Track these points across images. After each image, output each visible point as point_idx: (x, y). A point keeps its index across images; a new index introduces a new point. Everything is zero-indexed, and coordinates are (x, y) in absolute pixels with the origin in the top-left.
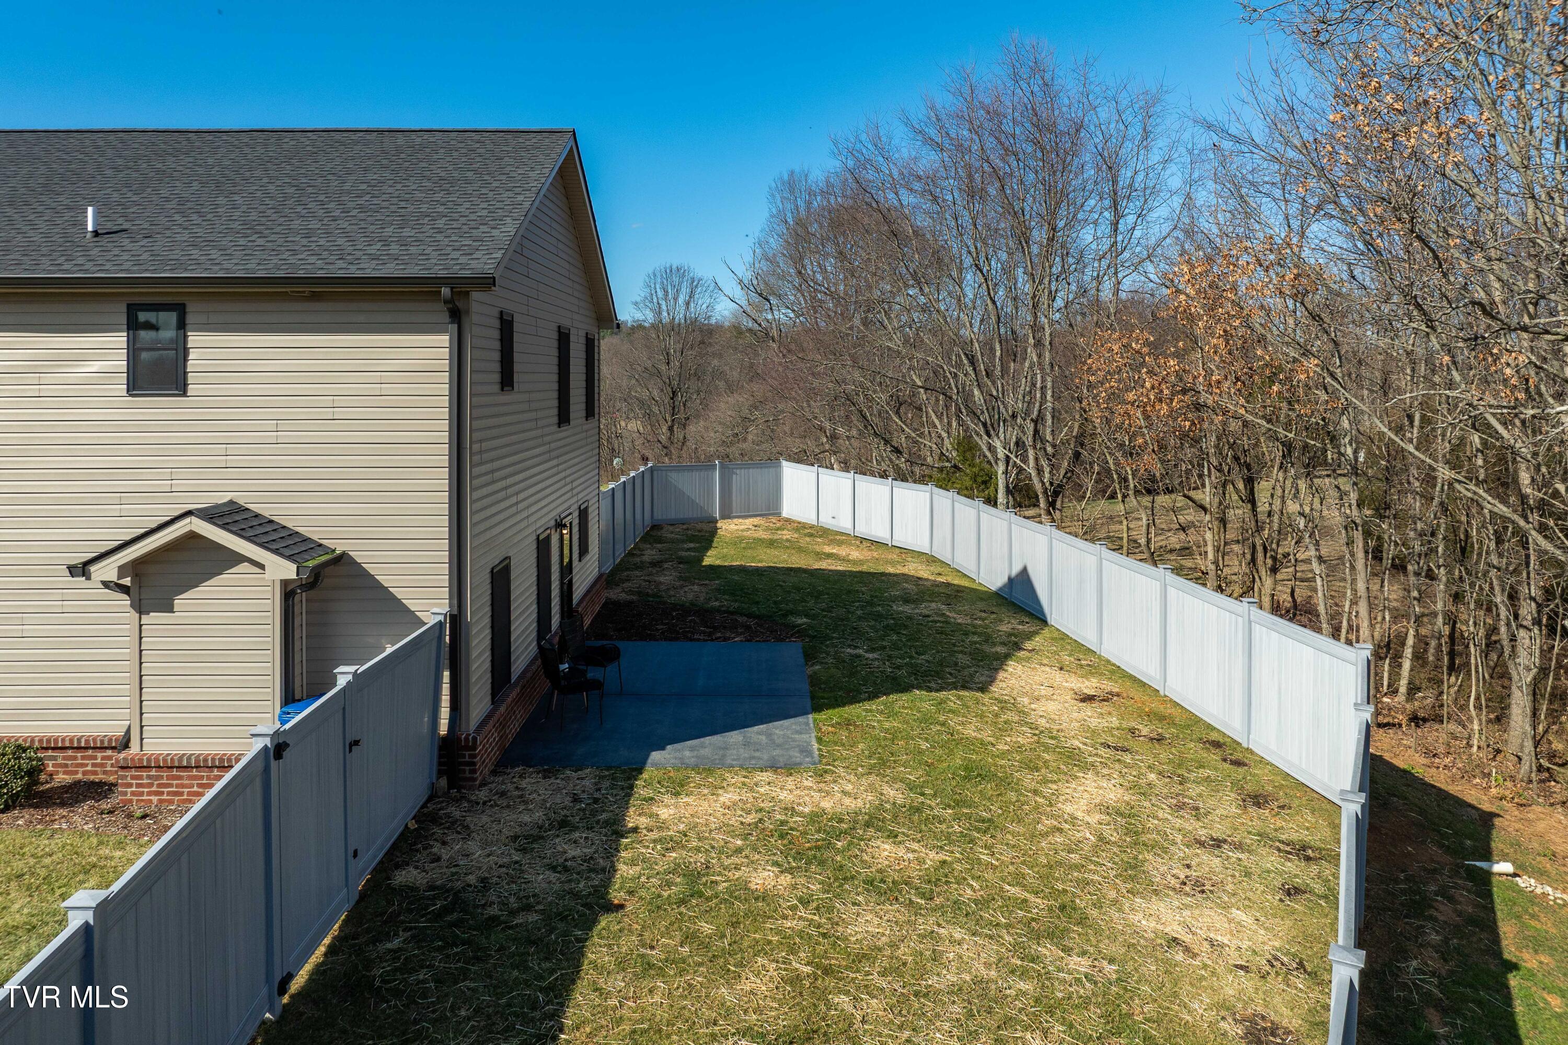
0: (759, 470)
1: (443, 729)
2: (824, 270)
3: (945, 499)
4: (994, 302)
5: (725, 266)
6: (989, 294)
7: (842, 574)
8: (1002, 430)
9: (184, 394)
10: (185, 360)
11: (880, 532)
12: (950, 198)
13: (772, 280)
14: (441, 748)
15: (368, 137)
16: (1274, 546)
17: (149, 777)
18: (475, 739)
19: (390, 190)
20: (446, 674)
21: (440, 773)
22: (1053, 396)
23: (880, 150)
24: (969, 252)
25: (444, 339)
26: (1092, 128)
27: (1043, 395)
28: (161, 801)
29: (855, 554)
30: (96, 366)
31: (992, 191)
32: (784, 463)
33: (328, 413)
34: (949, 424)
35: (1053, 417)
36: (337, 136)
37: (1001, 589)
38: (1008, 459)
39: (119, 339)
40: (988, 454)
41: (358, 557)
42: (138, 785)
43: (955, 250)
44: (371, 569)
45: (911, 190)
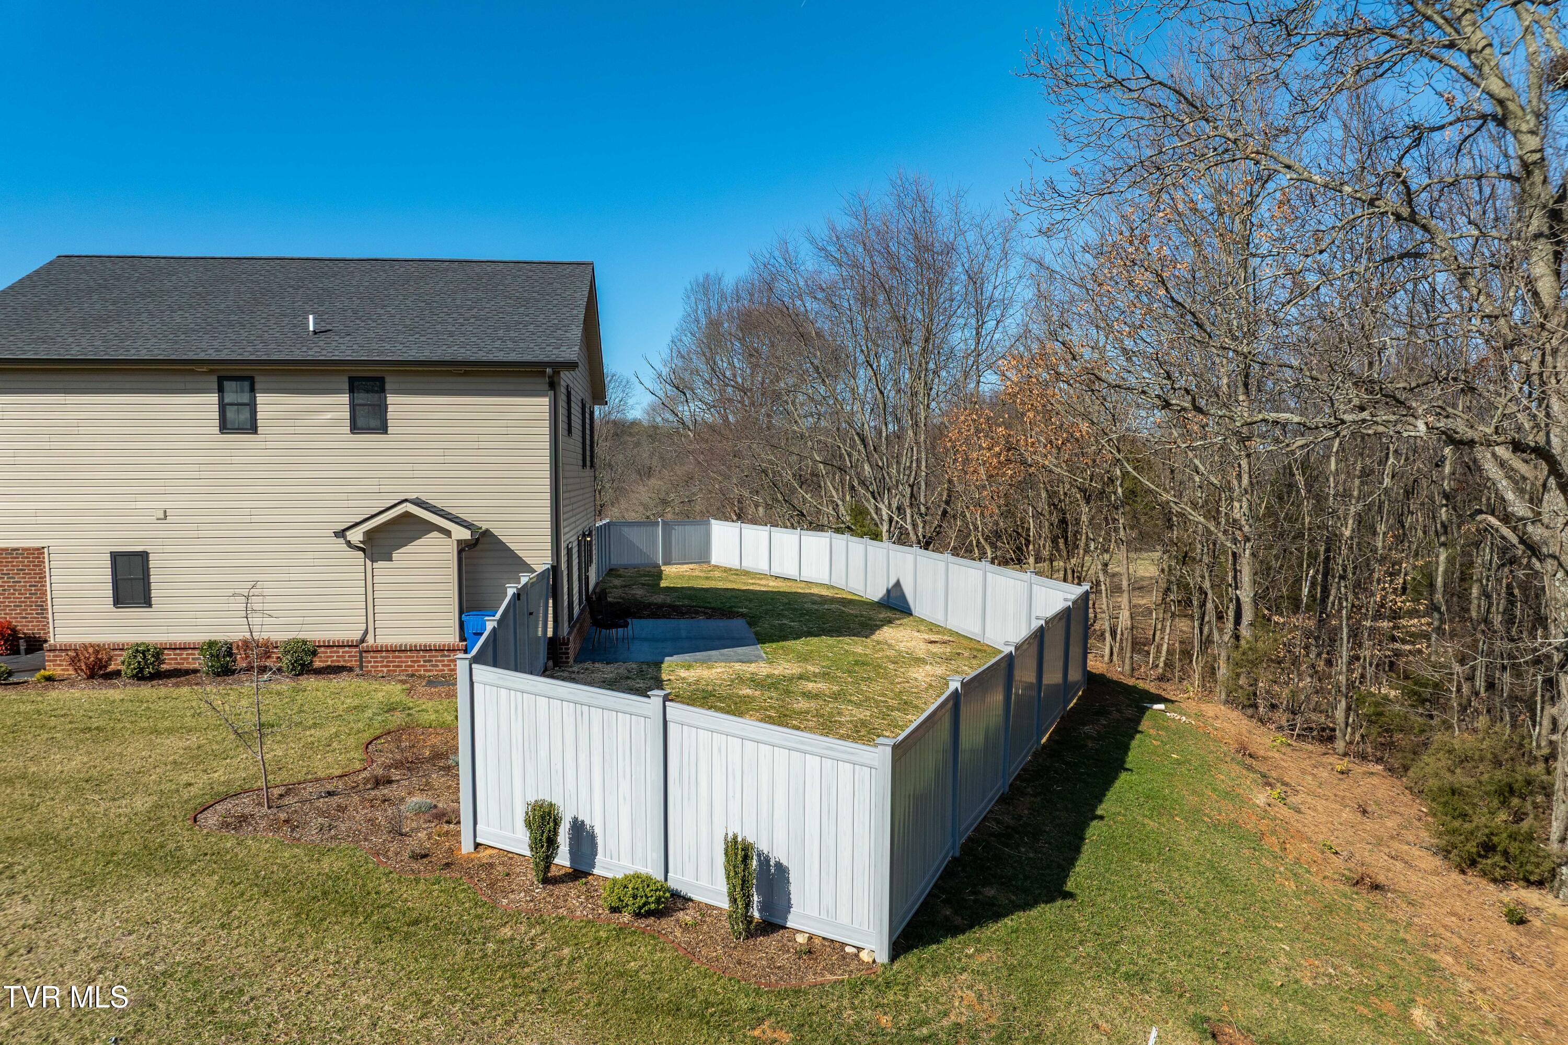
0: (693, 527)
1: (550, 633)
2: (731, 364)
3: (841, 540)
4: (882, 393)
5: (645, 362)
6: (877, 385)
7: (767, 592)
8: (886, 496)
9: (386, 432)
10: (386, 412)
11: (792, 572)
12: (846, 304)
13: (687, 376)
14: (549, 644)
15: (453, 266)
16: (1080, 569)
17: (381, 657)
18: (568, 639)
19: (488, 306)
20: (551, 601)
21: (548, 659)
22: (926, 467)
23: (789, 263)
24: (862, 351)
25: (546, 401)
26: (962, 250)
27: (918, 467)
28: (389, 671)
29: (772, 584)
30: (329, 415)
31: (881, 298)
32: (713, 521)
33: (476, 445)
34: (844, 496)
35: (926, 484)
36: (432, 265)
37: (882, 599)
38: (891, 520)
39: (345, 399)
40: (875, 516)
41: (496, 532)
42: (375, 662)
43: (851, 349)
44: (504, 539)
45: (815, 298)
